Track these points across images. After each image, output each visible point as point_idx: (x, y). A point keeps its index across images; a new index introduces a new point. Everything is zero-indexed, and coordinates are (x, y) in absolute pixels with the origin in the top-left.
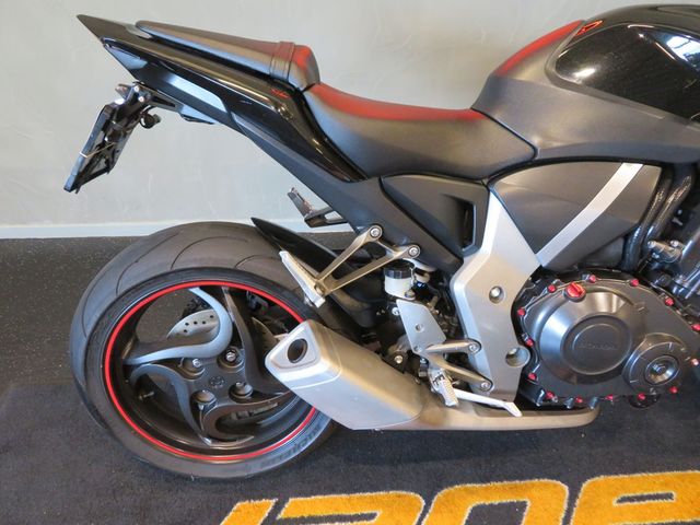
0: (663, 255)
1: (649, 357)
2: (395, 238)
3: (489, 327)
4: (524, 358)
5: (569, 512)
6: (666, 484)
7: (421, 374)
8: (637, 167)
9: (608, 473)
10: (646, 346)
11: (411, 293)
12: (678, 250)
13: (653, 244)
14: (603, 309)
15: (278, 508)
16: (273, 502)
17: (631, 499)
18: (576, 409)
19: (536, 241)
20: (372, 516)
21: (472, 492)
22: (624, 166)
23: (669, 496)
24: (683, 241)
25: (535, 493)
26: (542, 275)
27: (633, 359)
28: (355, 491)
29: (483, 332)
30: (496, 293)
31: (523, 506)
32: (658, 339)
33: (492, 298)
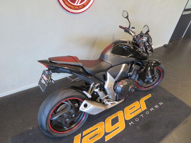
0: (130, 75)
1: (131, 89)
2: (96, 83)
3: (111, 92)
4: (116, 94)
5: (124, 114)
6: (134, 105)
7: (102, 102)
8: (125, 64)
9: (126, 107)
10: (130, 87)
11: (99, 90)
12: (131, 73)
13: (128, 74)
14: (125, 84)
15: (82, 134)
16: (80, 134)
17: (131, 109)
18: (122, 99)
19: (114, 77)
20: (97, 128)
21: (110, 118)
22: (123, 64)
23: (135, 106)
24: (131, 72)
25: (119, 114)
26: (116, 82)
27: (129, 90)
28: (93, 126)
29: (110, 93)
30: (111, 86)
31: (118, 116)
32: (132, 86)
33: (111, 87)
